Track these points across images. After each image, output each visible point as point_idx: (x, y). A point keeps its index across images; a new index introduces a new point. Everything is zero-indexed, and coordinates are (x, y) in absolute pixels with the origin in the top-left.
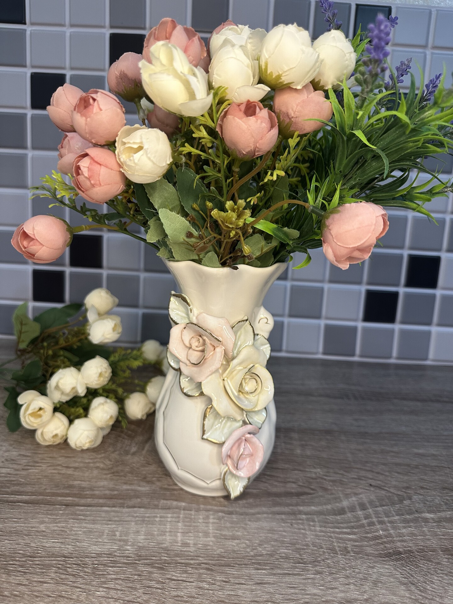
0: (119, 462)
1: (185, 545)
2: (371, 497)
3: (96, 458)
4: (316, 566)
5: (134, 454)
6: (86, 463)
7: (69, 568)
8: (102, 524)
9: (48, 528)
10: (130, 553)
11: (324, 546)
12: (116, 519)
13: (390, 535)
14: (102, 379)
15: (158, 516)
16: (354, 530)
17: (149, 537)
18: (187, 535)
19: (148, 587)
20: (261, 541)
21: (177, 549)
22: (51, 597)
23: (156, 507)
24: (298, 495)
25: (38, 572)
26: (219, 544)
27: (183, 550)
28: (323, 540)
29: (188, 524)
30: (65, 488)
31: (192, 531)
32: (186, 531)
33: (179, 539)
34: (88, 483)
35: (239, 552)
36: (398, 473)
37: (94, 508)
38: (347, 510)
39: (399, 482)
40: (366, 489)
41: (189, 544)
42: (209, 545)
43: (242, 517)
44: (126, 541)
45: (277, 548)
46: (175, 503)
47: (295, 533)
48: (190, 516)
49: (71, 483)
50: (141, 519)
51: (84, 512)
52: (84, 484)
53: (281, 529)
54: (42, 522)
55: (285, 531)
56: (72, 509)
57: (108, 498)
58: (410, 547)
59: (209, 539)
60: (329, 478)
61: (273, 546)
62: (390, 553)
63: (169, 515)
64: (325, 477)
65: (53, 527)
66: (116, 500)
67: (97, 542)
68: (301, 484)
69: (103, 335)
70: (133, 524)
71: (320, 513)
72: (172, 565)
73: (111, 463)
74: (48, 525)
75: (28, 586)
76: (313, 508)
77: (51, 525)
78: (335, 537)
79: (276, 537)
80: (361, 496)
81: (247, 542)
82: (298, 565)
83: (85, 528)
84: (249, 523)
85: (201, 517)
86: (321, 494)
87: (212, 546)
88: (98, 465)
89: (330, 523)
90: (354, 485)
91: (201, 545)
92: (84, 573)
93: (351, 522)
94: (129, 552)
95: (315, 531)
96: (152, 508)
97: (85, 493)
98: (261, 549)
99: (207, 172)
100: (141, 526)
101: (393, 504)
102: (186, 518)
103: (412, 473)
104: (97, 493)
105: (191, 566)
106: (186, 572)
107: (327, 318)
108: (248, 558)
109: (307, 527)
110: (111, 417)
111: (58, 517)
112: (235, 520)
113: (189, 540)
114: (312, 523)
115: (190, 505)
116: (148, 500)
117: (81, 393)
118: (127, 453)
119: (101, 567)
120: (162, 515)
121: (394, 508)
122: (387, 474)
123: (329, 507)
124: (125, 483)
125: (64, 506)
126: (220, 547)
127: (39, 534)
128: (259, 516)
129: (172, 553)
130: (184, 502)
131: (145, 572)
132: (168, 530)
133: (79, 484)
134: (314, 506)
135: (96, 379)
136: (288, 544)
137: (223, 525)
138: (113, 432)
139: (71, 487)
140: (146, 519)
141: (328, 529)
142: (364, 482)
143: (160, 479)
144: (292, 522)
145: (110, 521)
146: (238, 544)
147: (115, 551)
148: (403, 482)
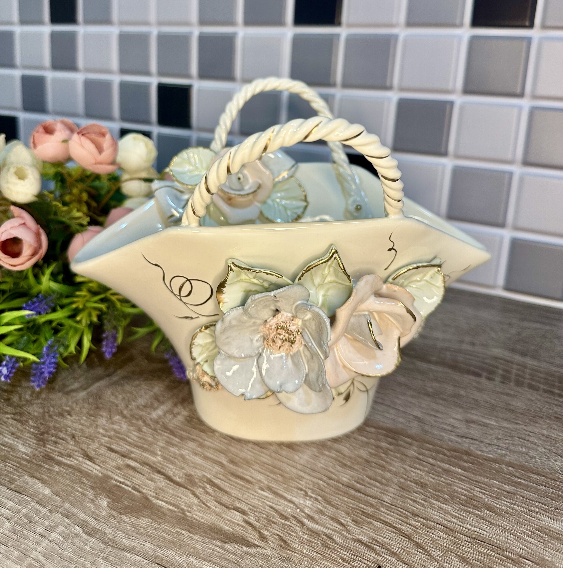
5: (68, 393)
23: (9, 484)
48: (35, 515)
107: (517, 228)
118: (62, 389)
137: (60, 551)
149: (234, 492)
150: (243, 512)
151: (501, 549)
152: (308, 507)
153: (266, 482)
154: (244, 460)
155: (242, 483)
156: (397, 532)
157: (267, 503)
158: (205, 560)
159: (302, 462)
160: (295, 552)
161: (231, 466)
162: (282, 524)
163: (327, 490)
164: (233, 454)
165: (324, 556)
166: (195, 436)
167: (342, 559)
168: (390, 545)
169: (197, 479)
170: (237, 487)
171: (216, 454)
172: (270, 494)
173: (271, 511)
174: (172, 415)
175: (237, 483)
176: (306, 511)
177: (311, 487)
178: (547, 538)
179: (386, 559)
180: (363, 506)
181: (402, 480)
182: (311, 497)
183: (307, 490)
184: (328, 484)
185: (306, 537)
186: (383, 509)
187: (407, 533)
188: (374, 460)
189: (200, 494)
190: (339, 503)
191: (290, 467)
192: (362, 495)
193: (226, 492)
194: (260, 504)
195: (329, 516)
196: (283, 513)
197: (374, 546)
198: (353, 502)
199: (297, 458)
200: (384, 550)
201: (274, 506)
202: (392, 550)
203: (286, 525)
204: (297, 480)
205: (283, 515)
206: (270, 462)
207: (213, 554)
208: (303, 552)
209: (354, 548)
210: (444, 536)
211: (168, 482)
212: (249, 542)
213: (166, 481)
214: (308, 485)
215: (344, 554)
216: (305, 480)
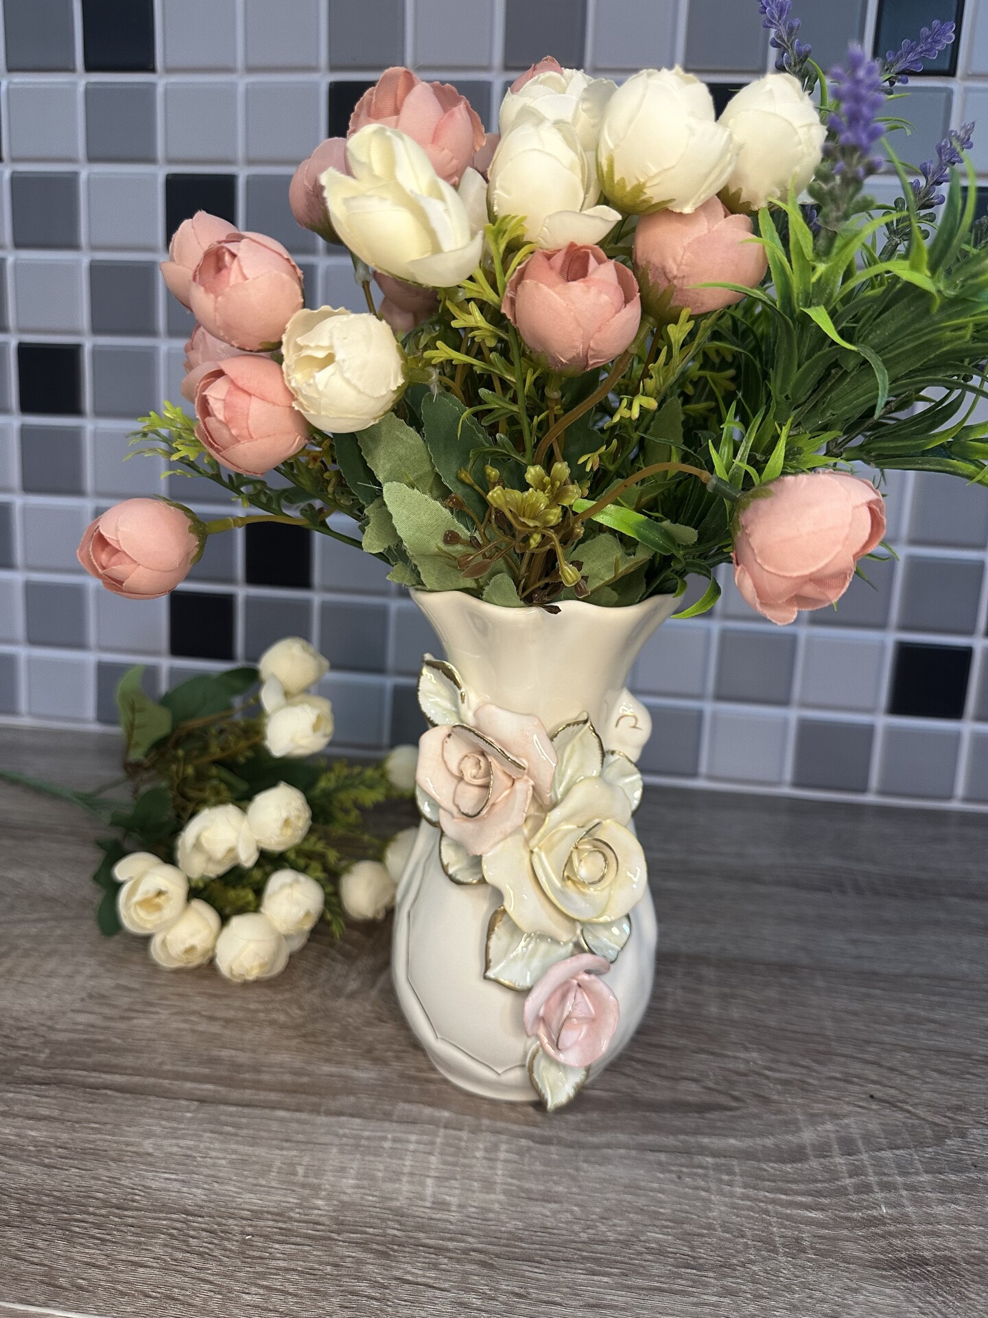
0: (318, 1011)
1: (441, 1205)
2: (870, 1126)
3: (272, 1001)
4: (725, 1276)
5: (352, 996)
6: (249, 1010)
7: (193, 1237)
8: (270, 1147)
9: (158, 1147)
10: (321, 1215)
11: (749, 1233)
12: (301, 1137)
13: (905, 1219)
14: (289, 832)
15: (390, 1136)
16: (822, 1200)
17: (366, 1183)
18: (447, 1184)
19: (352, 1293)
20: (607, 1210)
21: (423, 1215)
22: (150, 1297)
23: (387, 1116)
24: (702, 1108)
25: (130, 1241)
26: (512, 1209)
27: (434, 1216)
28: (748, 1217)
29: (450, 1159)
30: (201, 1063)
31: (458, 1177)
32: (446, 1175)
33: (429, 1191)
34: (250, 1055)
35: (555, 1231)
36: (940, 1072)
37: (257, 1112)
38: (809, 1150)
39: (940, 1093)
40: (860, 1107)
41: (449, 1204)
42: (490, 1210)
43: (571, 1151)
44: (316, 1188)
45: (640, 1227)
46: (428, 1111)
47: (685, 1196)
48: (456, 1141)
49: (215, 1052)
50: (352, 1141)
51: (236, 1119)
52: (243, 1058)
53: (655, 1185)
54: (149, 1135)
55: (662, 1191)
56: (211, 1109)
57: (288, 1091)
58: (950, 1249)
59: (492, 1196)
60: (777, 1075)
61: (632, 1223)
62: (899, 1260)
63: (413, 1138)
64: (767, 1073)
65: (170, 1146)
66: (304, 1096)
67: (256, 1185)
68: (711, 1085)
69: (292, 740)
70: (335, 1150)
71: (748, 1155)
72: (407, 1249)
73: (302, 1013)
74: (160, 1141)
75: (108, 1269)
76: (732, 1141)
77: (165, 1142)
78: (777, 1213)
79: (641, 1202)
80: (846, 1121)
81: (576, 1208)
82: (683, 1270)
83: (235, 1152)
84: (585, 1165)
85: (481, 1146)
86: (755, 1110)
87: (498, 1212)
88: (274, 1016)
89: (769, 1180)
90: (832, 1093)
91: (473, 1210)
92: (223, 1252)
93: (817, 1181)
94: (320, 1212)
95: (732, 1195)
96: (378, 1120)
97: (242, 1076)
98: (604, 1228)
99: (486, 403)
100: (351, 1157)
101: (921, 1144)
102: (450, 1145)
103: (974, 1074)
104: (266, 1077)
105: (448, 1254)
106: (435, 1266)
107: (805, 705)
108: (573, 1245)
109: (713, 1186)
110: (307, 914)
111: (182, 1126)
112: (555, 1157)
113: (450, 1196)
114: (725, 1177)
115: (461, 1117)
116: (372, 1101)
117: (246, 861)
118: (337, 992)
119: (259, 1242)
120: (399, 1135)
121: (920, 1153)
122: (913, 1072)
123: (769, 1142)
124: (328, 1060)
125: (195, 1103)
126: (515, 1215)
127: (139, 1160)
128: (610, 1151)
129: (410, 1222)
130: (445, 1108)
131: (348, 1260)
132: (406, 1170)
133: (232, 1057)
134: (735, 1137)
135: (277, 831)
136: (666, 1220)
137: (526, 1168)
138: (313, 944)
139: (213, 1061)
140: (363, 1142)
141: (762, 1193)
142: (857, 1088)
143: (403, 1055)
144: (681, 1172)
145: (287, 1141)
146: (555, 1213)
147: (292, 1209)
148: (949, 1094)
156: (864, 1061)
167: (831, 1098)
168: (866, 1074)
172: (708, 1056)
173: (723, 1071)
176: (760, 1063)
177: (745, 1038)
179: (873, 1088)
180: (812, 1045)
181: (831, 1012)
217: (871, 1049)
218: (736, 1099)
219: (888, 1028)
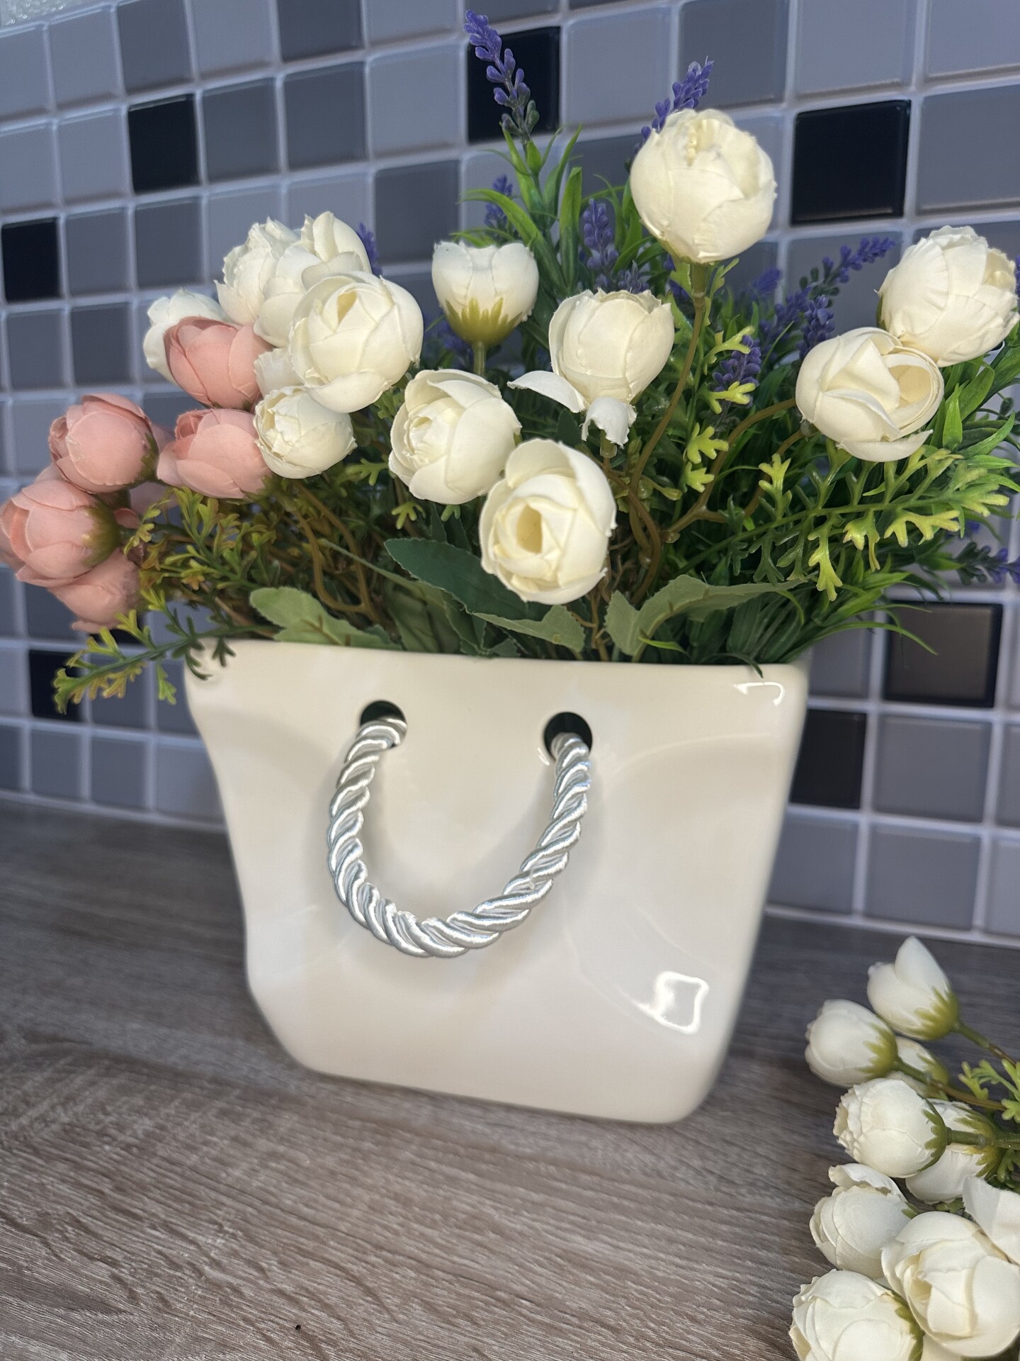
36: (430, 1307)
40: (269, 1340)
60: (215, 1274)
64: (207, 1269)
68: (125, 1274)
86: (136, 1319)
148: (405, 1343)
149: (108, 1235)
150: (114, 1263)
151: (490, 1288)
152: (217, 1248)
153: (163, 1216)
154: (137, 1184)
155: (125, 1221)
156: (344, 1274)
157: (156, 1246)
158: (33, 1337)
159: (230, 1180)
160: (176, 1316)
161: (115, 1195)
162: (170, 1276)
163: (255, 1221)
164: (123, 1177)
165: (219, 1318)
166: (71, 1154)
167: (245, 1320)
168: (325, 1294)
169: (55, 1219)
170: (114, 1227)
171: (96, 1179)
172: (163, 1233)
173: (158, 1258)
174: (43, 1125)
175: (117, 1221)
176: (212, 1254)
177: (232, 1217)
178: (568, 1266)
179: (313, 1314)
180: (302, 1240)
181: (377, 1197)
182: (227, 1232)
183: (223, 1223)
184: (259, 1211)
185: (200, 1292)
186: (332, 1243)
187: (357, 1274)
188: (344, 1170)
189: (54, 1242)
190: (268, 1239)
191: (207, 1190)
192: (307, 1224)
193: (95, 1235)
194: (144, 1249)
195: (245, 1259)
196: (175, 1260)
197: (301, 1298)
198: (289, 1234)
199: (224, 1175)
200: (313, 1303)
201: (164, 1250)
202: (326, 1301)
203: (175, 1276)
204: (213, 1209)
205: (175, 1263)
206: (178, 1185)
207: (50, 1328)
208: (188, 1315)
209: (269, 1302)
210: (413, 1274)
211: (8, 1227)
212: (109, 1305)
213: (5, 1226)
214: (227, 1216)
215: (250, 1313)
216: (225, 1208)
217: (373, 1259)
218: (133, 1297)
219: (429, 1231)
